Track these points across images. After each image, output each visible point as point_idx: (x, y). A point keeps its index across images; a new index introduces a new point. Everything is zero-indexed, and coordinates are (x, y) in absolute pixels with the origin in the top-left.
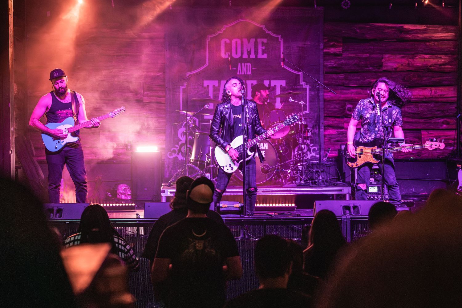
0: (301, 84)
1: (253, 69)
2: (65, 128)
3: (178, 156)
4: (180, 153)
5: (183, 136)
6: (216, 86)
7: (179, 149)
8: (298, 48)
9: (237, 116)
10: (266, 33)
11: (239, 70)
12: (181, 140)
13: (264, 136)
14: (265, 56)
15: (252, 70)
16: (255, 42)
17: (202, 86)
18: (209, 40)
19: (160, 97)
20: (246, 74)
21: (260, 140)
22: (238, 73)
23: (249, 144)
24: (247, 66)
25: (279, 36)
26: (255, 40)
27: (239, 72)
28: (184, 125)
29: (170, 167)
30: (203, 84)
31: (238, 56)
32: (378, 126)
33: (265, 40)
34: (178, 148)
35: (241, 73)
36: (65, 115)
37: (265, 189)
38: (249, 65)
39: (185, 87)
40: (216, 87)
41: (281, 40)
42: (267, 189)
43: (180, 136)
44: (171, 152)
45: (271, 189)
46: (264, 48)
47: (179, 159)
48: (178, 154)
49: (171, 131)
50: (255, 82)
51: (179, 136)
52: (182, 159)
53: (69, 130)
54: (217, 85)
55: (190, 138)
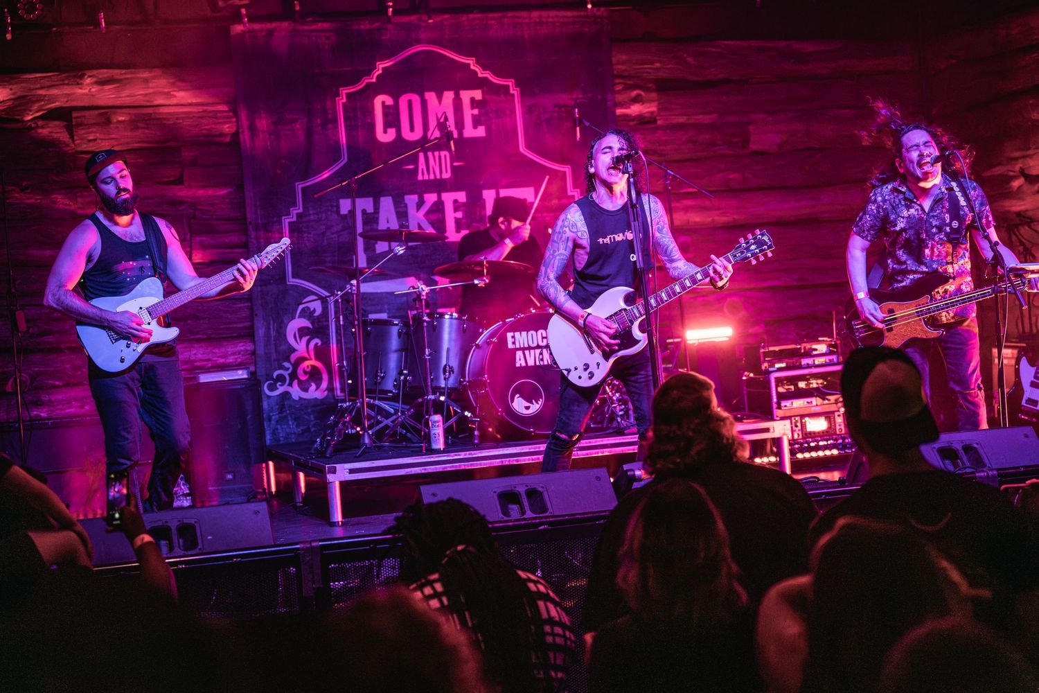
0: (570, 193)
1: (456, 164)
2: (141, 308)
3: (290, 389)
4: (296, 381)
5: (300, 340)
6: (368, 212)
7: (292, 372)
8: (557, 109)
9: (616, 236)
10: (480, 75)
11: (422, 169)
12: (296, 350)
13: (678, 289)
14: (481, 132)
15: (452, 167)
16: (454, 99)
17: (338, 212)
18: (344, 100)
19: (231, 248)
20: (438, 177)
21: (665, 299)
22: (420, 177)
23: (638, 309)
24: (440, 157)
25: (510, 83)
26: (455, 94)
27: (423, 174)
28: (300, 313)
29: (273, 417)
30: (338, 207)
31: (417, 135)
32: (930, 245)
33: (478, 95)
34: (289, 369)
35: (426, 177)
36: (137, 273)
37: (586, 443)
38: (445, 156)
39: (295, 219)
40: (369, 214)
41: (514, 91)
42: (590, 442)
43: (291, 340)
44: (272, 382)
45: (599, 441)
46: (476, 112)
47: (293, 397)
48: (290, 385)
49: (269, 329)
50: (461, 197)
51: (289, 340)
52: (300, 397)
53: (150, 311)
54: (370, 210)
55: (317, 344)
